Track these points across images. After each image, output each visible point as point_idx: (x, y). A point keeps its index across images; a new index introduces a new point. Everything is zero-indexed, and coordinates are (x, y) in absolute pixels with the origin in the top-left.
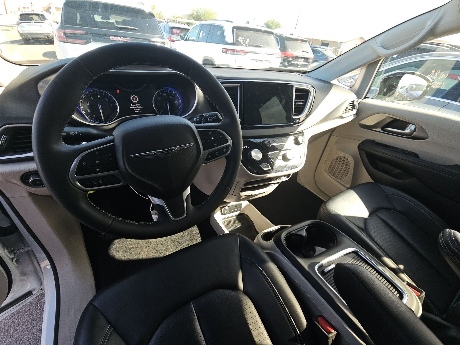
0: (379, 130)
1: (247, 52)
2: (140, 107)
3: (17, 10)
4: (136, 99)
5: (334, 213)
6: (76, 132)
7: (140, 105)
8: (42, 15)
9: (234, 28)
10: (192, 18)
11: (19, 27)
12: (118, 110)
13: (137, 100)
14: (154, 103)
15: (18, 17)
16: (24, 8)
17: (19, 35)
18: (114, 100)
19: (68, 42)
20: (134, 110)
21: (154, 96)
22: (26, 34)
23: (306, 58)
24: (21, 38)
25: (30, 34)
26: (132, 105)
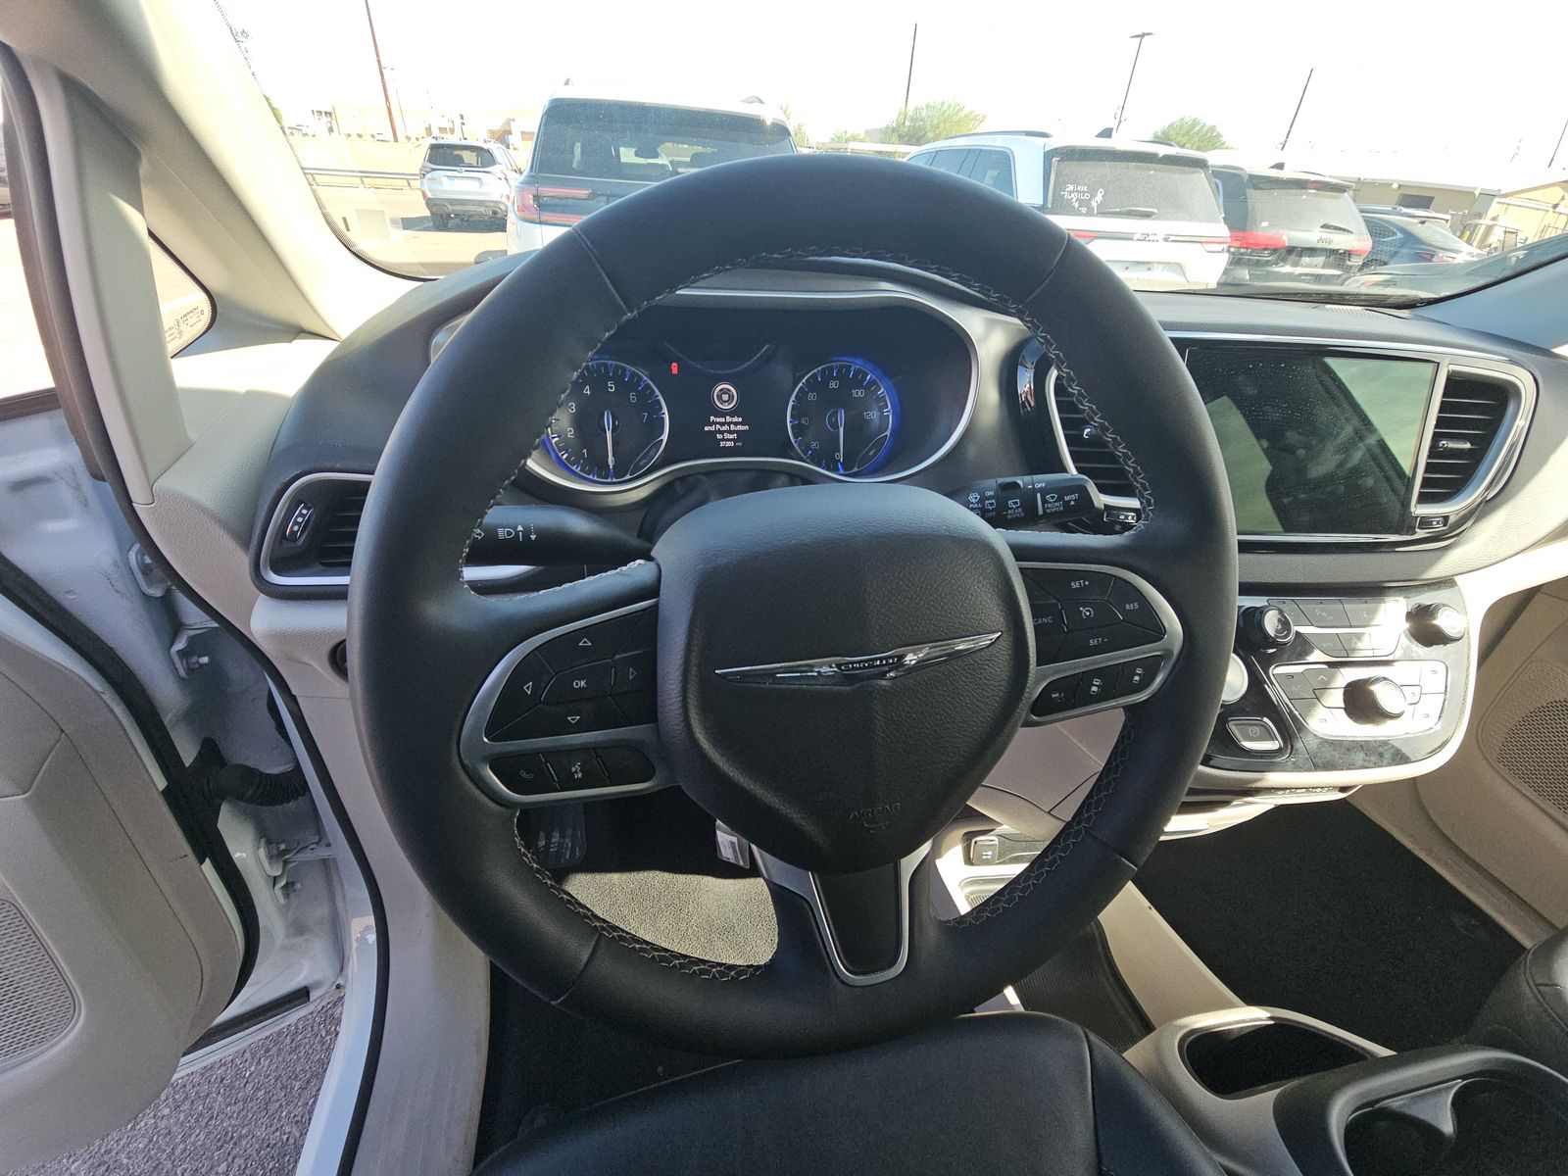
1: (1093, 234)
2: (739, 428)
3: (424, 133)
4: (731, 398)
6: (520, 528)
7: (740, 420)
8: (488, 151)
9: (1048, 156)
10: (895, 138)
11: (425, 180)
12: (665, 437)
14: (792, 416)
15: (423, 151)
16: (442, 130)
17: (423, 202)
18: (659, 401)
19: (541, 223)
20: (719, 436)
21: (797, 389)
22: (441, 202)
23: (1338, 250)
24: (427, 213)
25: (452, 202)
26: (712, 418)
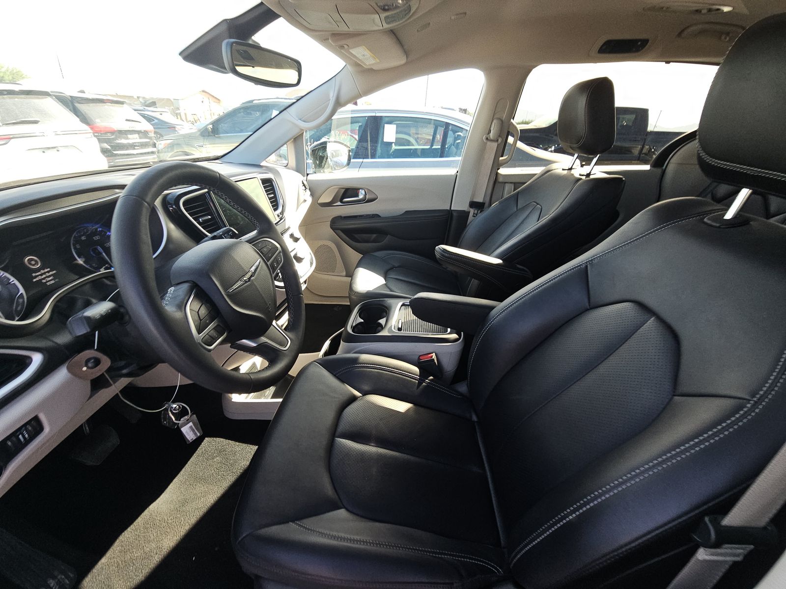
0: (339, 203)
2: (51, 273)
4: (36, 261)
5: (365, 292)
7: (49, 269)
12: (22, 291)
13: (38, 262)
18: (5, 276)
20: (44, 281)
21: (72, 246)
23: (140, 131)
26: (34, 275)
